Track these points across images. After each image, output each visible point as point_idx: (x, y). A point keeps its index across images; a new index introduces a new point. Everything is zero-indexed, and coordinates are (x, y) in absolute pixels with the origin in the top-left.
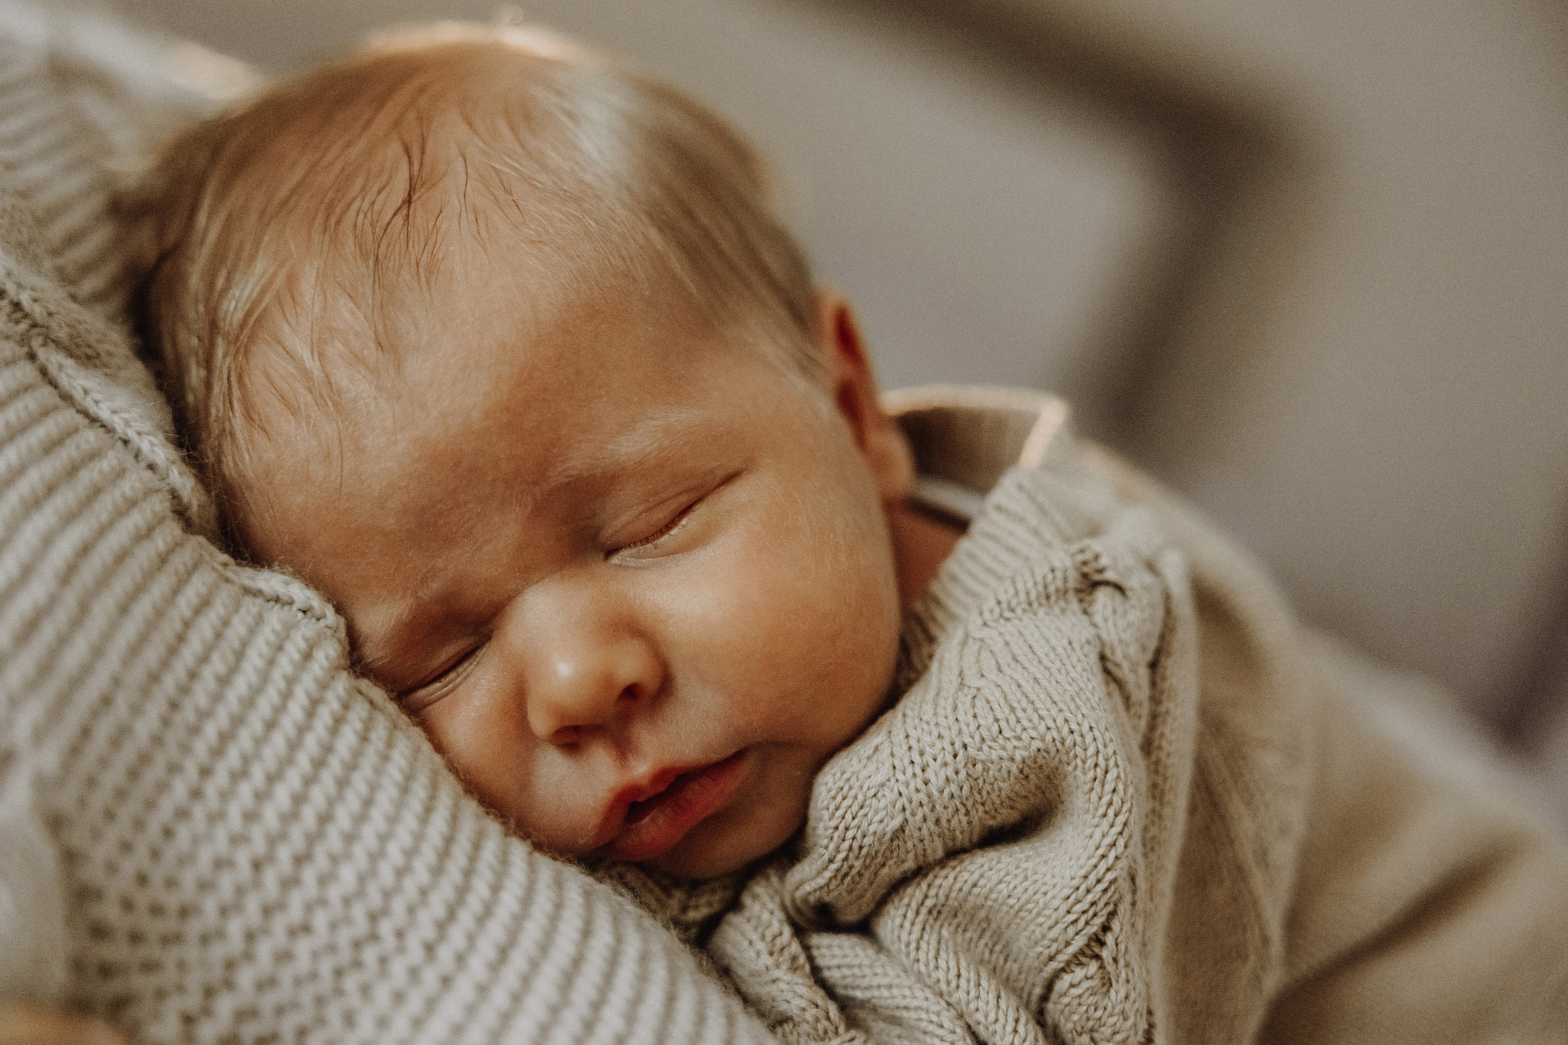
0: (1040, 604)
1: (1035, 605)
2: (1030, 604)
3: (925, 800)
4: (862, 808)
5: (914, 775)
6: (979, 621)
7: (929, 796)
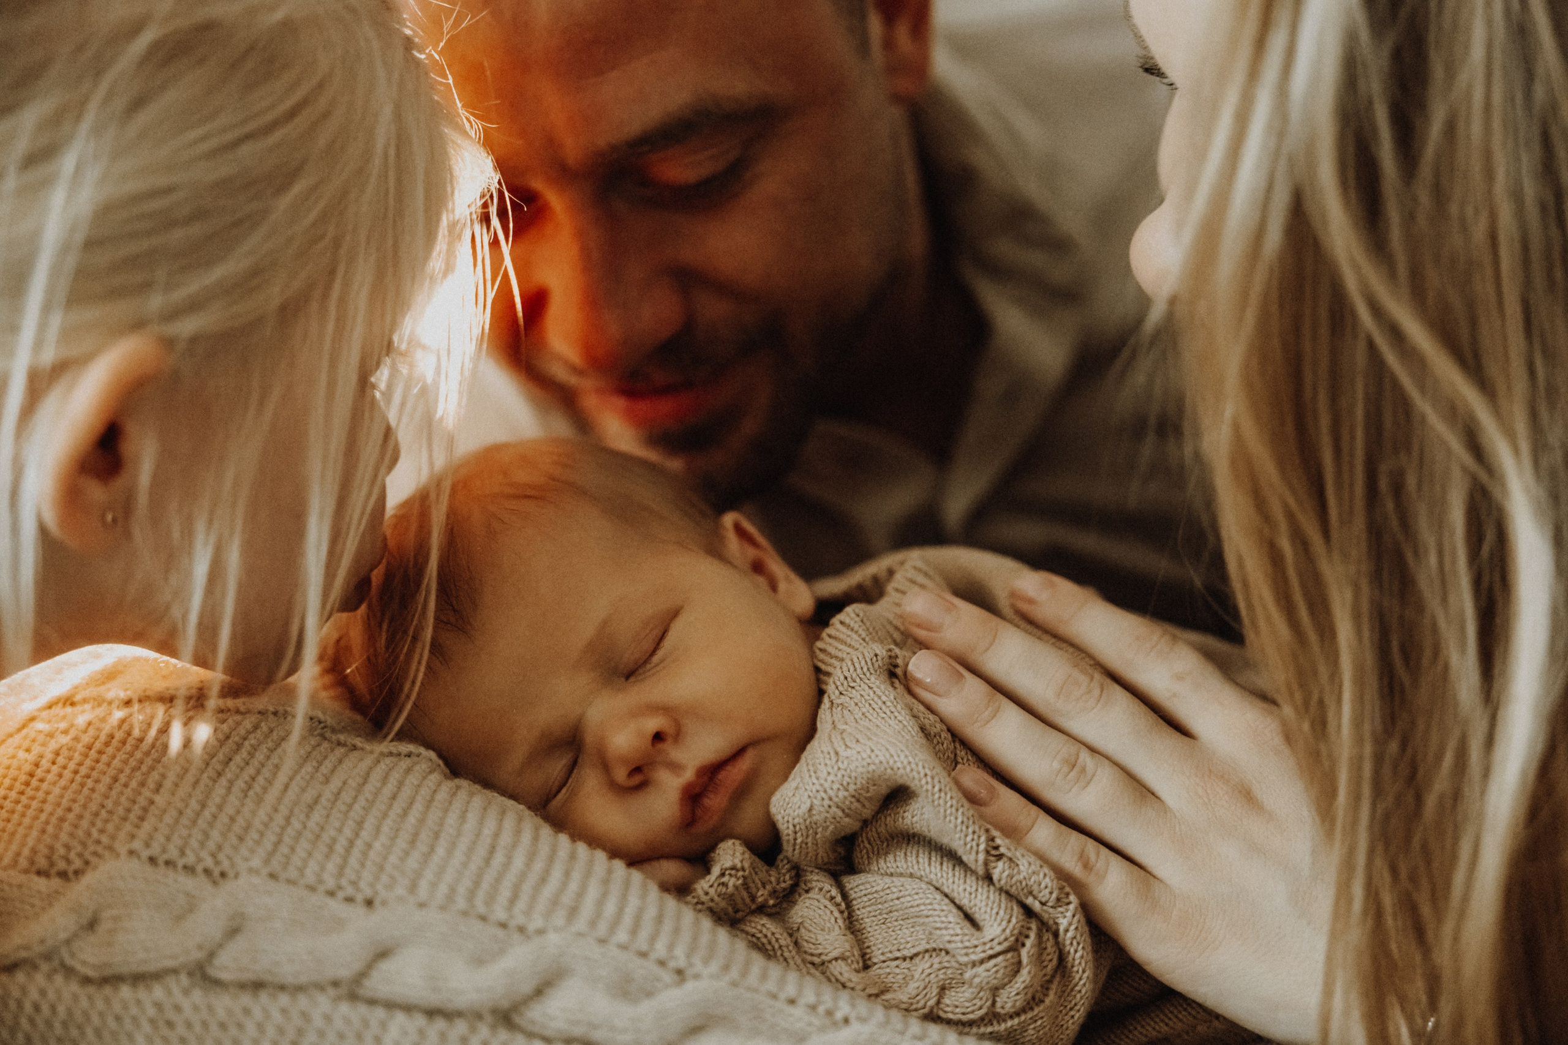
0: (871, 674)
3: (818, 788)
4: (788, 804)
5: (810, 776)
6: (837, 692)
7: (821, 785)
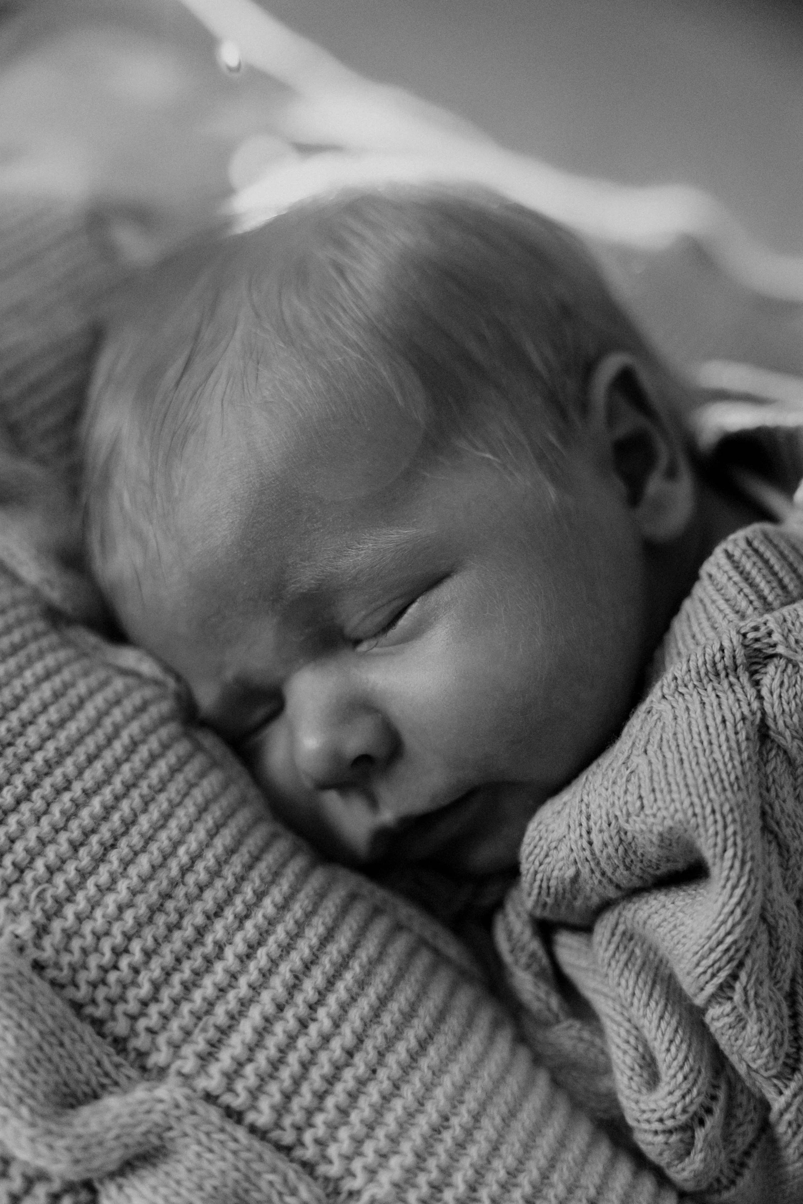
1: (705, 681)
2: (701, 680)
3: (590, 857)
5: (581, 836)
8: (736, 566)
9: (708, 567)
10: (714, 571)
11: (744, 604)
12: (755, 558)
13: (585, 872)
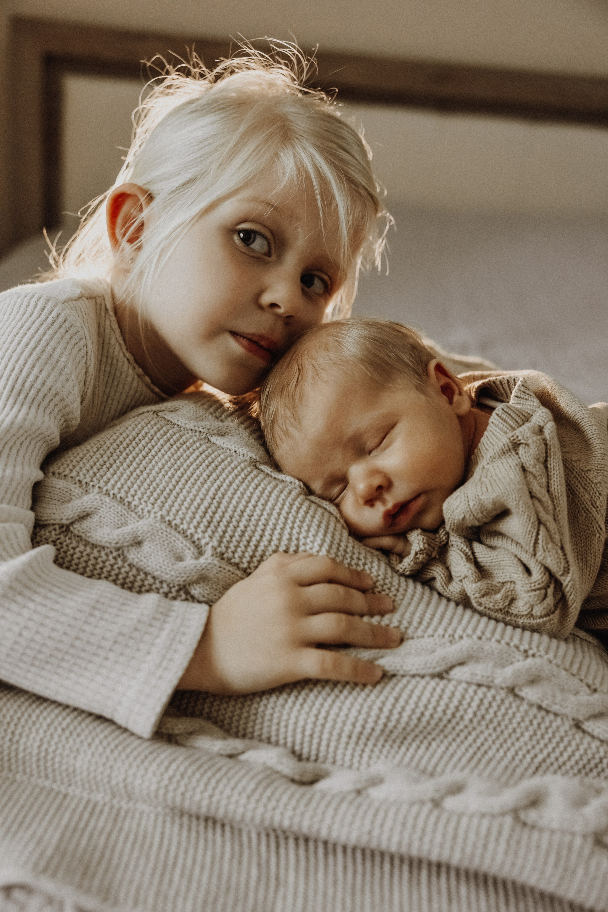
1: (501, 456)
2: (499, 456)
6: (486, 462)
8: (501, 418)
9: (491, 420)
10: (493, 421)
11: (506, 429)
12: (506, 414)
13: (467, 516)
